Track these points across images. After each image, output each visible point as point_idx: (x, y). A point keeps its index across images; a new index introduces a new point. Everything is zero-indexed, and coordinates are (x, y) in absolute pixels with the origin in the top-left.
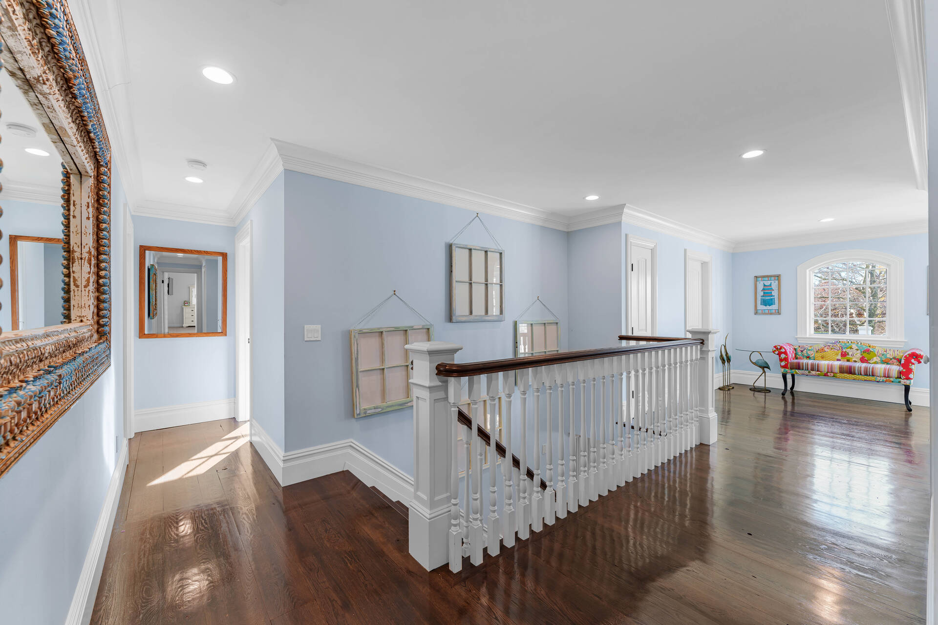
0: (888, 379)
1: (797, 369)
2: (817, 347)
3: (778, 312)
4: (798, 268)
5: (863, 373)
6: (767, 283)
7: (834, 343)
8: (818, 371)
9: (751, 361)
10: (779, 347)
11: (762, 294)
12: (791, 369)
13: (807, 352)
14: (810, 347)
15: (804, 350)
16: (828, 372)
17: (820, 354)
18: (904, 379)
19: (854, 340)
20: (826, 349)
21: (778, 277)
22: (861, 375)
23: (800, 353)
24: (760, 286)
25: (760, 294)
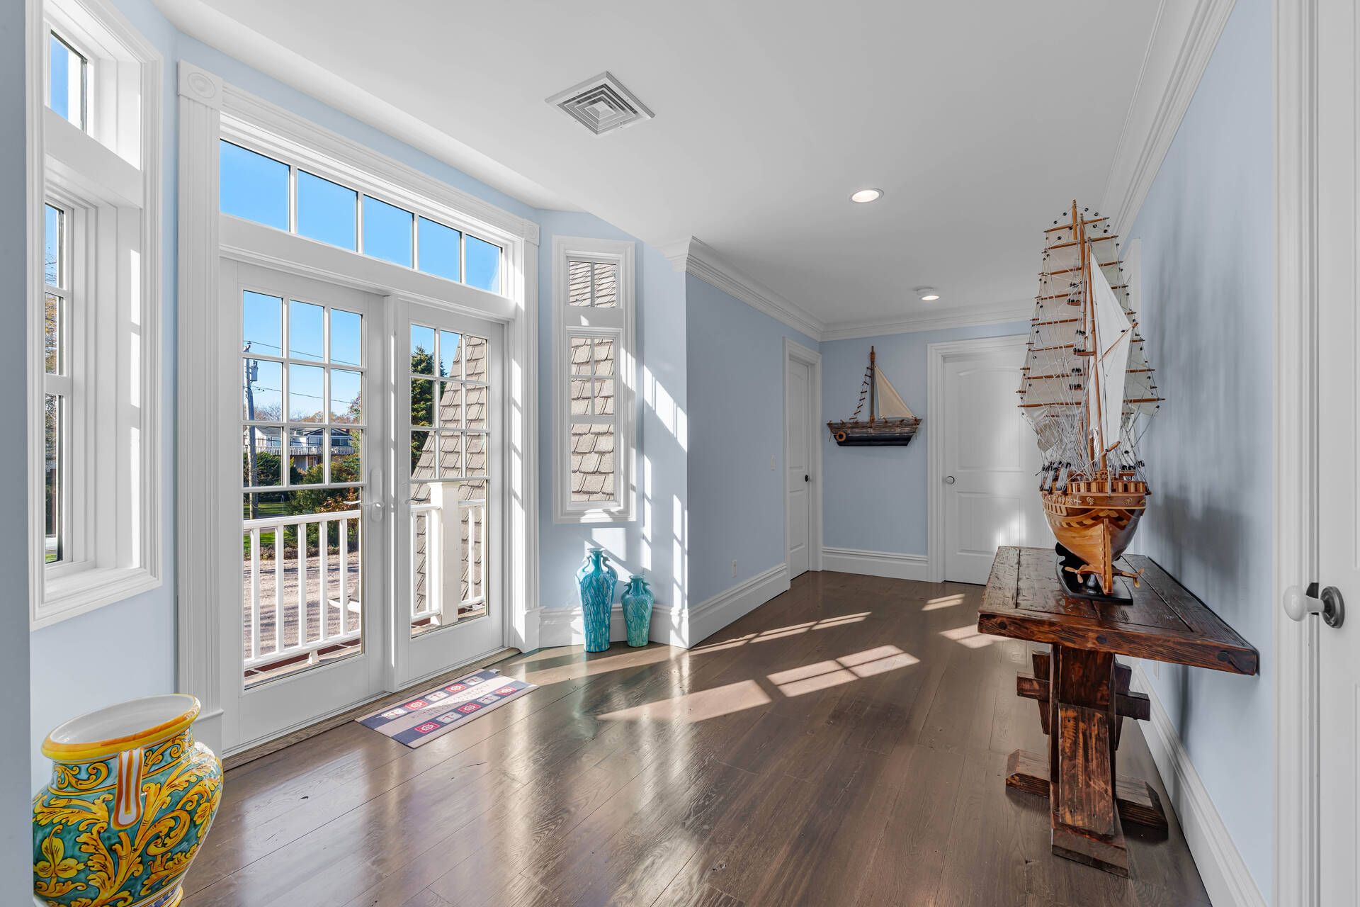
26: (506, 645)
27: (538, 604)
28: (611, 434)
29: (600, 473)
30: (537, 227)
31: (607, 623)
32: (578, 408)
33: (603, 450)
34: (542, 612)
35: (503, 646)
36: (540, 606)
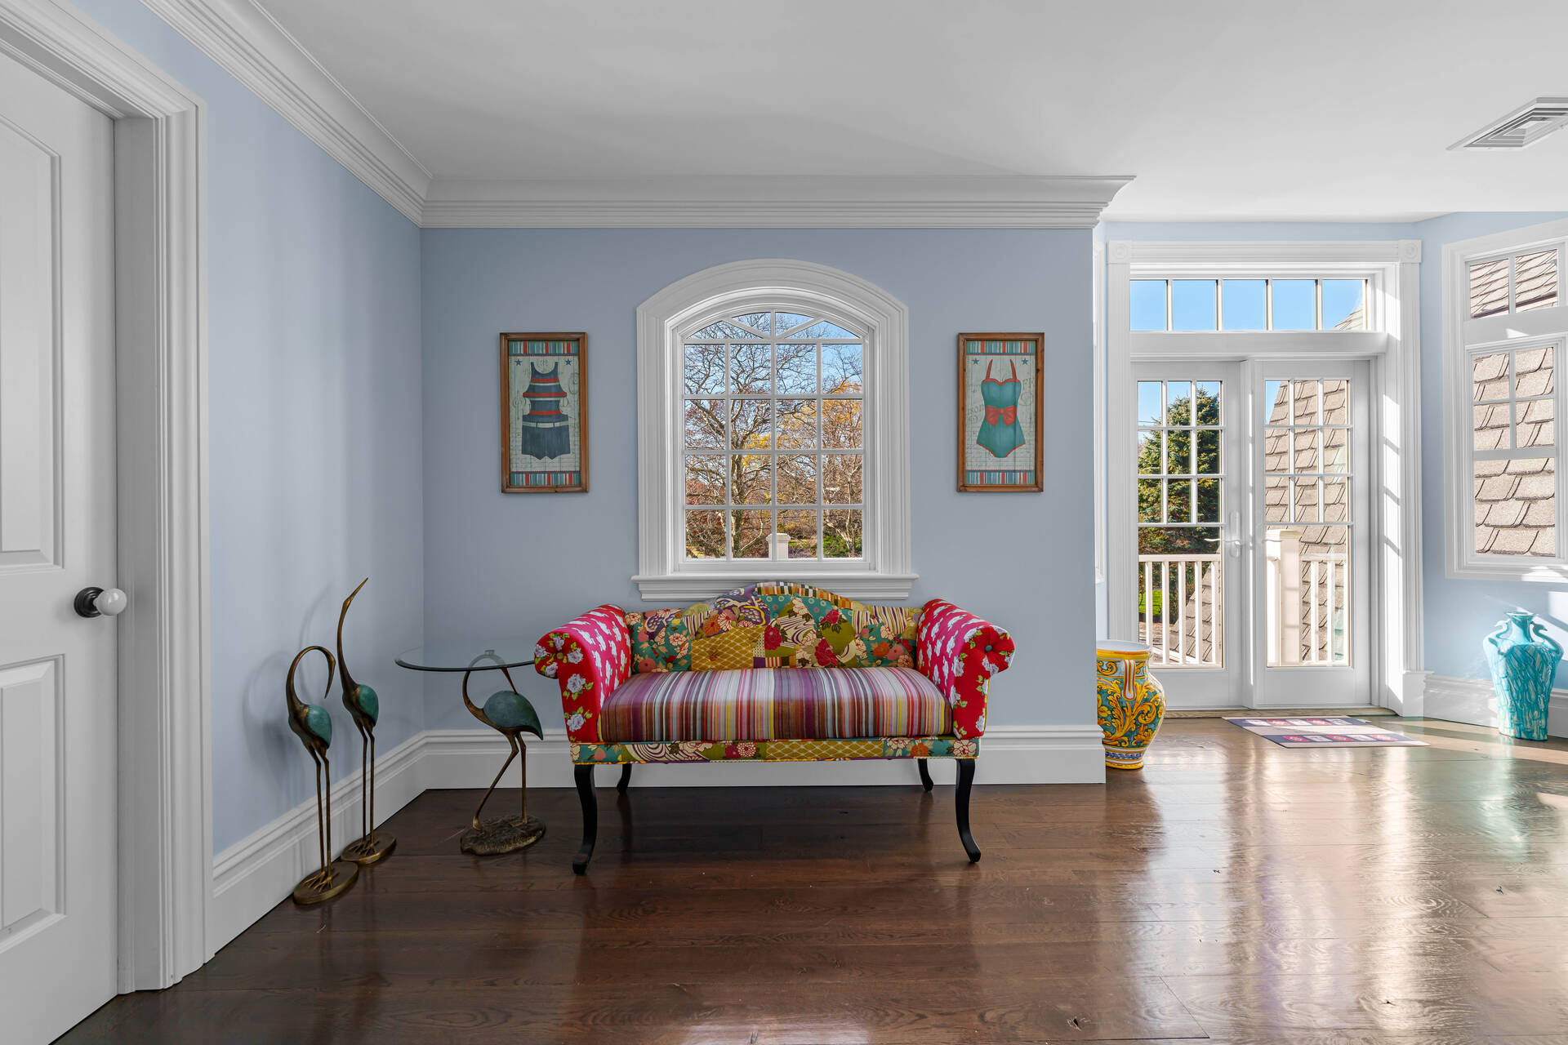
0: (918, 742)
1: (628, 740)
2: (698, 616)
3: (579, 484)
4: (639, 311)
5: (847, 732)
6: (545, 365)
7: (745, 598)
8: (704, 739)
9: (468, 703)
10: (560, 643)
11: (527, 408)
12: (610, 741)
13: (666, 638)
14: (677, 616)
15: (658, 630)
16: (738, 739)
17: (703, 646)
18: (964, 738)
19: (794, 581)
20: (723, 624)
21: (577, 343)
22: (842, 737)
23: (646, 645)
24: (521, 380)
25: (521, 407)
26: (1375, 703)
27: (1422, 667)
28: (1550, 472)
29: (1527, 526)
30: (1418, 243)
31: (1542, 706)
32: (1484, 441)
33: (1531, 496)
34: (1427, 677)
35: (1371, 704)
36: (1425, 669)
